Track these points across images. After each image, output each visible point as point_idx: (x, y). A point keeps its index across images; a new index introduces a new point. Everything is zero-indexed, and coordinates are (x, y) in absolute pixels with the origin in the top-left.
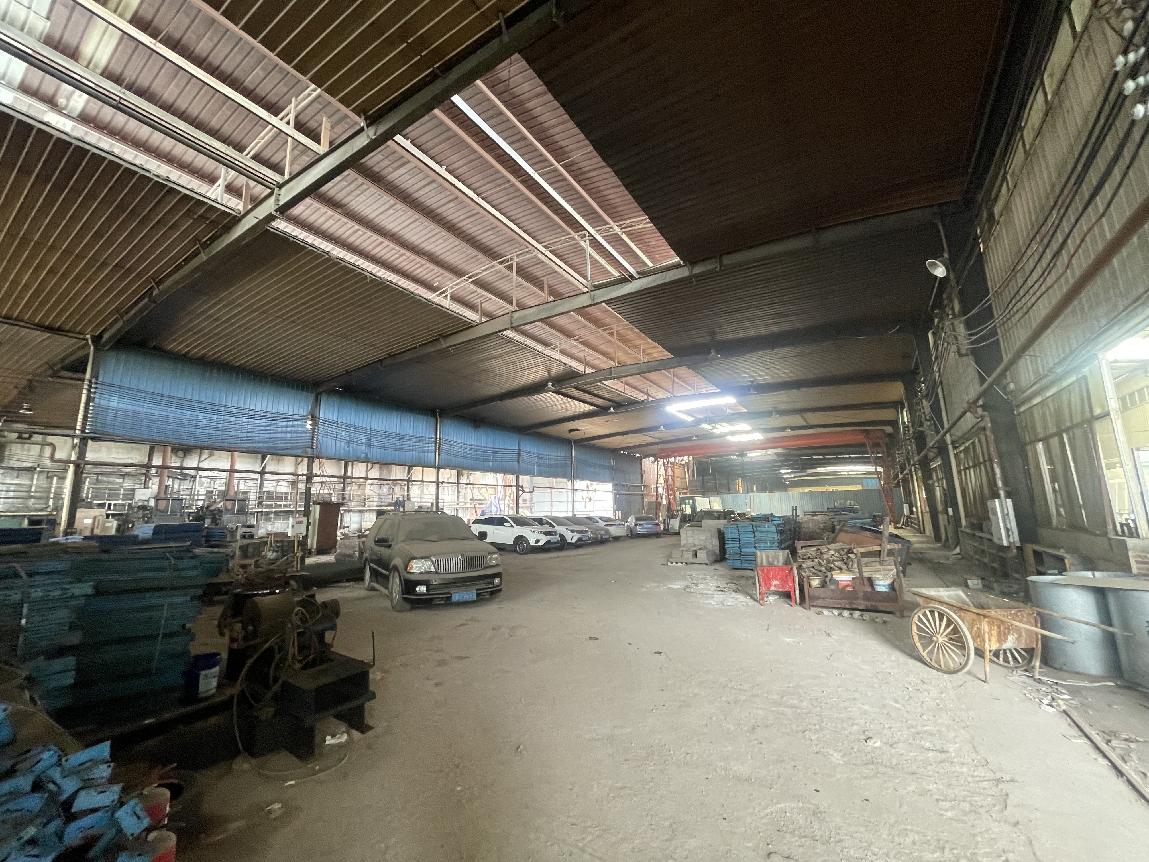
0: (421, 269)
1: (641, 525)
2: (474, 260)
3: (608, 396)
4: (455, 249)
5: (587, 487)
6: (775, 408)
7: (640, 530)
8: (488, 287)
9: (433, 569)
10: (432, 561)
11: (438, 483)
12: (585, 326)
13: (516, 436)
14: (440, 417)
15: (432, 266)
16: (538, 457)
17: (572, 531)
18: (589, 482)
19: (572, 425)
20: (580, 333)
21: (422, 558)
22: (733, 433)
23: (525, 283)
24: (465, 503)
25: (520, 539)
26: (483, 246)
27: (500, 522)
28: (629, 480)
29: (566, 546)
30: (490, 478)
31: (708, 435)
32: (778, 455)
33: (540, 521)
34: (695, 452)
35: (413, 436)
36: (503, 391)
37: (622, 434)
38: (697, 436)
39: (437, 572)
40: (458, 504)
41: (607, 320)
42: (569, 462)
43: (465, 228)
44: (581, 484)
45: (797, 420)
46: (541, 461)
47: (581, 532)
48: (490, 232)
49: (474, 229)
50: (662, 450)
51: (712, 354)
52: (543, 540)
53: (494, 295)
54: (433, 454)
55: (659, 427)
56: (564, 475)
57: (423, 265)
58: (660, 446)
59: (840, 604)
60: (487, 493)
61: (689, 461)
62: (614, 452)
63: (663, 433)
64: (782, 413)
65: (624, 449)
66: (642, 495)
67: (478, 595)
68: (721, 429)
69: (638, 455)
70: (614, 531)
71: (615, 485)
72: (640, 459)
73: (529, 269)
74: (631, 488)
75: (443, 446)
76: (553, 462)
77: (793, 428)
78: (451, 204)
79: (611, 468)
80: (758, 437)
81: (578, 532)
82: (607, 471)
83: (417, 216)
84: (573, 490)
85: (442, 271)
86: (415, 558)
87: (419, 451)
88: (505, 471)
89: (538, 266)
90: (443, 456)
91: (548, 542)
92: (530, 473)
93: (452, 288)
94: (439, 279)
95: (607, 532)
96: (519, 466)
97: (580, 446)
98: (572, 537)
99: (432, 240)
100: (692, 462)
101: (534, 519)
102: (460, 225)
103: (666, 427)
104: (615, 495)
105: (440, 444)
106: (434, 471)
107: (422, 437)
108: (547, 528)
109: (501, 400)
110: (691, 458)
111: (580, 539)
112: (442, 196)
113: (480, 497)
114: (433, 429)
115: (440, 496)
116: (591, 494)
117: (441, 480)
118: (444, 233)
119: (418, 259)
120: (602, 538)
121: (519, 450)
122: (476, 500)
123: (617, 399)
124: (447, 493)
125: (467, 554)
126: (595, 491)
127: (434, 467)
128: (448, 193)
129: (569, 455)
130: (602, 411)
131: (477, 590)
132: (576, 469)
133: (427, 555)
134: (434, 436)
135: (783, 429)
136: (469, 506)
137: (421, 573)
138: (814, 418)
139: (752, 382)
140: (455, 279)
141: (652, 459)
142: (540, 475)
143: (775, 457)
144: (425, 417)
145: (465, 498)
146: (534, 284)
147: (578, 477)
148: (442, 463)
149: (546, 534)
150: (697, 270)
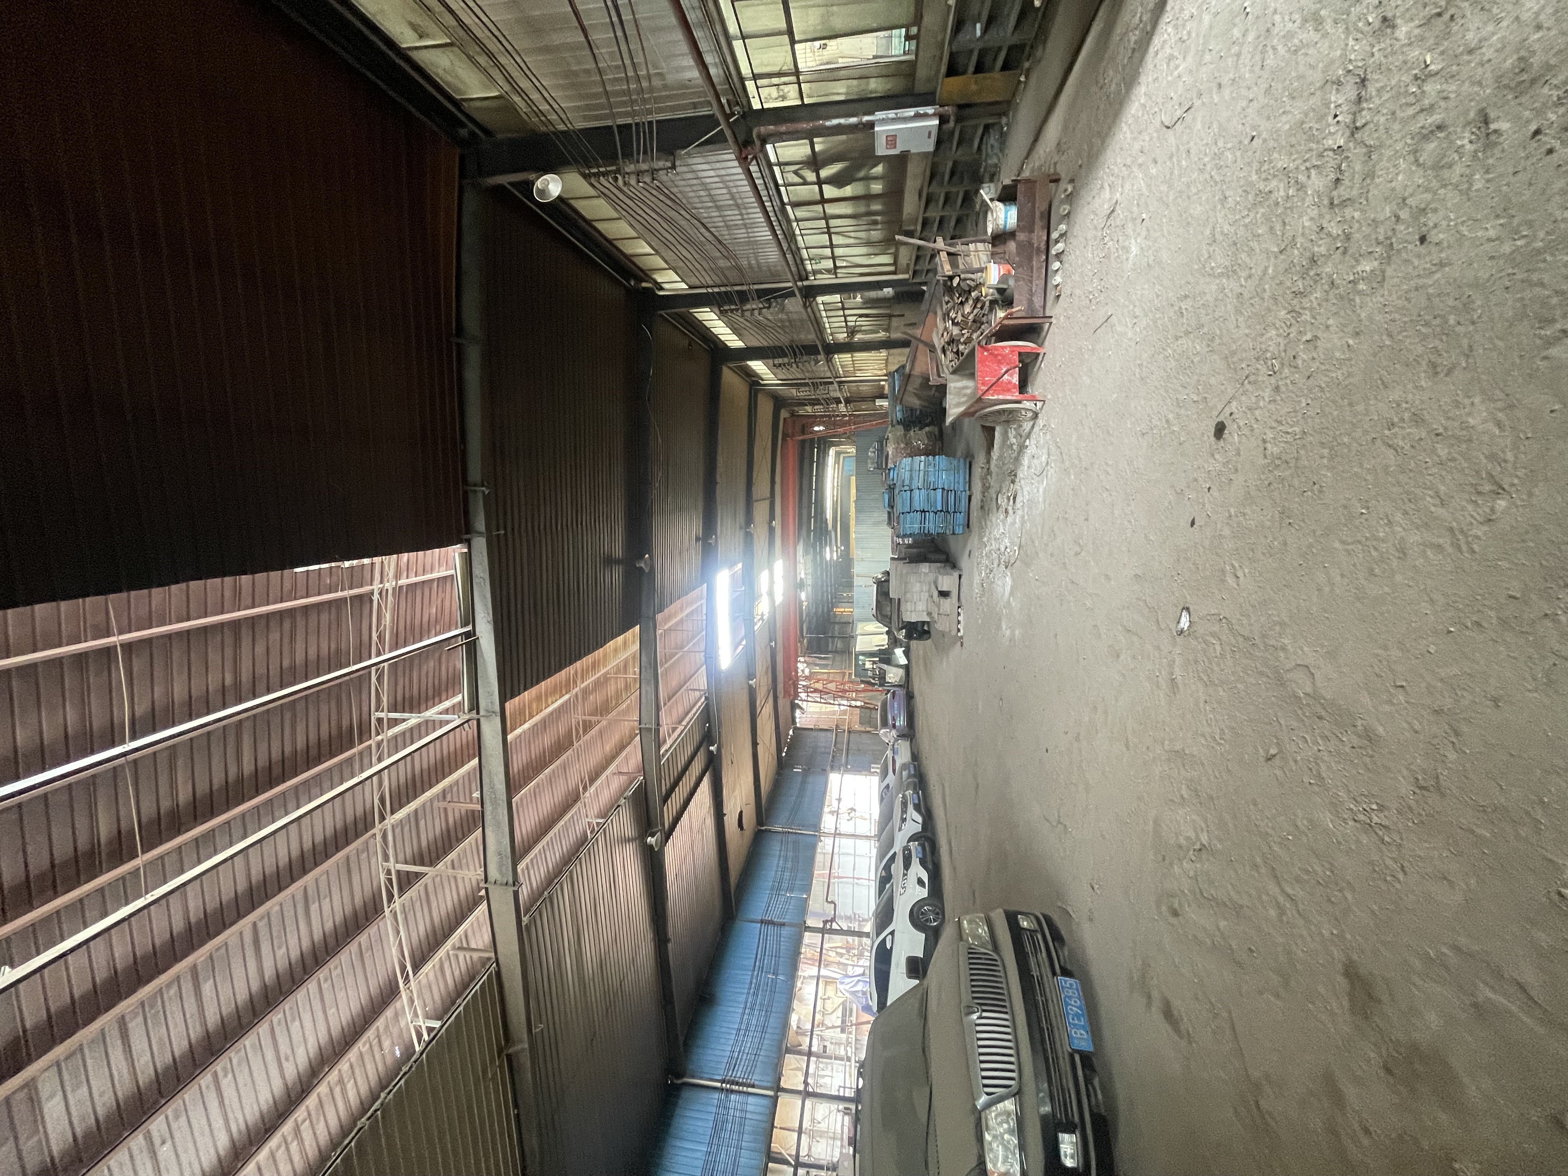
0: (350, 1086)
1: (894, 719)
2: (367, 955)
3: (689, 751)
4: (328, 996)
5: (832, 812)
6: (741, 528)
7: (901, 722)
8: (439, 933)
9: (1009, 1105)
10: (988, 1105)
11: (806, 1094)
12: (564, 767)
13: (739, 924)
14: (682, 1076)
15: (352, 1055)
16: (779, 889)
17: (904, 820)
18: (826, 809)
19: (730, 822)
20: (573, 779)
21: (980, 1139)
22: (771, 594)
23: (453, 855)
24: (848, 1043)
25: (917, 918)
26: (341, 930)
27: (883, 956)
28: (825, 747)
29: (929, 834)
30: (806, 990)
31: (771, 625)
32: (806, 552)
33: (885, 879)
34: (792, 653)
35: (710, 1144)
36: (650, 936)
37: (755, 744)
38: (771, 641)
39: (1018, 1094)
40: (849, 1059)
41: (562, 729)
42: (791, 838)
43: (283, 964)
44: (828, 822)
45: (761, 510)
46: (785, 885)
47: (904, 804)
48: (314, 907)
49: (293, 942)
50: (786, 692)
51: (643, 565)
52: (918, 871)
53: (459, 923)
54: (751, 1100)
55: (750, 686)
56: (812, 848)
57: (341, 1081)
58: (781, 694)
59: (1039, 268)
60: (835, 998)
61: (805, 662)
62: (782, 765)
63: (761, 682)
64: (749, 519)
65: (779, 750)
66: (849, 732)
67: (1066, 973)
68: (763, 608)
69: (791, 732)
70: (904, 756)
71: (832, 768)
72: (796, 729)
73: (424, 843)
74: (838, 746)
75: (738, 1075)
76: (789, 865)
77: (772, 517)
78: (207, 988)
79: (806, 772)
80: (779, 565)
81: (904, 810)
82: (811, 779)
83: (205, 1080)
84: (837, 834)
85: (370, 1033)
86: (982, 1163)
87: (741, 1133)
88: (795, 953)
89: (422, 823)
90: (755, 1078)
91: (923, 863)
92: (803, 908)
93: (416, 1015)
94: (386, 1044)
95: (904, 767)
96: (791, 925)
97: (767, 817)
98: (914, 823)
99: (284, 1048)
100: (807, 659)
101: (881, 890)
102: (269, 973)
103: (751, 676)
104: (847, 771)
105: (733, 1083)
106: (783, 1098)
107: (715, 1121)
108: (898, 867)
109: (667, 940)
110: (802, 659)
111: (917, 808)
112: (173, 1008)
113: (839, 1013)
114: (703, 1095)
115: (834, 1093)
116: (844, 807)
117: (801, 1087)
118: (276, 1017)
119: (322, 1089)
120: (914, 776)
121: (762, 922)
122: (843, 1022)
123: (697, 738)
124: (827, 1080)
125: (966, 997)
126: (839, 800)
127: (775, 1099)
128: (173, 991)
129: (779, 837)
130: (713, 765)
131: (1054, 974)
132: (803, 826)
133: (972, 1120)
134: (716, 1095)
135: (771, 530)
136: (853, 1036)
137: (1022, 1147)
138: (762, 487)
139: (697, 539)
140: (398, 1004)
141: (798, 713)
142: (807, 888)
143: (810, 557)
144: (678, 1111)
145: (840, 1044)
146: (459, 841)
147: (816, 827)
148: (768, 1081)
149: (907, 865)
150: (480, 524)
